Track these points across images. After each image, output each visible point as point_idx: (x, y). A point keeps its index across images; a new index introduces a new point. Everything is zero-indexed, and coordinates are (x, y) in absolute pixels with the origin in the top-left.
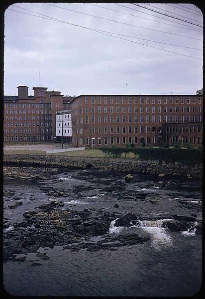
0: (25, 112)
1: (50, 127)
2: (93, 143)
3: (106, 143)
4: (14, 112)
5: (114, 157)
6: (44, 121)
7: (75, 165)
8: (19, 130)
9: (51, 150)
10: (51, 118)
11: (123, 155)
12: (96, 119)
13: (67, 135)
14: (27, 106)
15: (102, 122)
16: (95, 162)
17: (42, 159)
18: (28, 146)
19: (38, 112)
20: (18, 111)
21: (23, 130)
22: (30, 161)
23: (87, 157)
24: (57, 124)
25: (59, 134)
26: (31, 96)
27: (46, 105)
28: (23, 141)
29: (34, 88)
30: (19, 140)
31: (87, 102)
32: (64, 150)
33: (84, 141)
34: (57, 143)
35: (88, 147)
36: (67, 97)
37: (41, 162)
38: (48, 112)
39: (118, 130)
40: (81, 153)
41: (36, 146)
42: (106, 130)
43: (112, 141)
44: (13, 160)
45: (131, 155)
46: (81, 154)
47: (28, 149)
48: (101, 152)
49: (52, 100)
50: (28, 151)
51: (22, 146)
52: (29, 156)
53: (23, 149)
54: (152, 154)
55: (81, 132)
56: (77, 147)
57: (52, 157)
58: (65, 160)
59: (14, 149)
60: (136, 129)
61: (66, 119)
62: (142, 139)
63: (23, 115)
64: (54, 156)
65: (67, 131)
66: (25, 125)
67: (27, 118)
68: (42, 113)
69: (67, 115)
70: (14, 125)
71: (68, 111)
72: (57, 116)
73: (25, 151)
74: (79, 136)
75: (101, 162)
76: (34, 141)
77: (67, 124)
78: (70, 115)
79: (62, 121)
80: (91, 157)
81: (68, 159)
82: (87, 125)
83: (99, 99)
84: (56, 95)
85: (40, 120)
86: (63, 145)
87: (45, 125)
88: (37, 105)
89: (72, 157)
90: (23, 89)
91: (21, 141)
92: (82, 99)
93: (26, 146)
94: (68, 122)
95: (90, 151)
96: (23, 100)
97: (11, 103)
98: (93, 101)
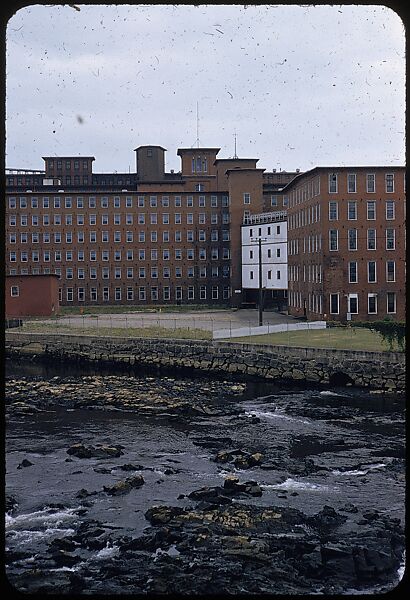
0: (154, 219)
1: (225, 263)
2: (353, 310)
3: (391, 309)
4: (124, 220)
6: (209, 246)
7: (297, 374)
8: (136, 270)
9: (226, 328)
10: (229, 236)
12: (362, 239)
13: (273, 284)
14: (160, 202)
15: (381, 247)
16: (357, 367)
17: (200, 354)
18: (160, 316)
19: (190, 219)
20: (136, 218)
21: (148, 270)
22: (165, 360)
23: (334, 351)
24: (245, 252)
25: (250, 283)
26: (172, 175)
27: (215, 200)
28: (148, 302)
29: (181, 152)
30: (136, 297)
31: (333, 189)
32: (264, 329)
33: (325, 301)
34: (245, 307)
35: (337, 322)
36: (274, 174)
37: (197, 364)
38: (220, 218)
40: (316, 338)
41: (183, 316)
42: (391, 271)
44: (119, 356)
46: (314, 341)
47: (162, 324)
48: (378, 336)
49: (231, 184)
50: (162, 331)
51: (145, 316)
52: (161, 346)
53: (147, 324)
55: (315, 276)
56: (304, 319)
57: (230, 350)
58: (266, 360)
59: (122, 324)
61: (271, 238)
63: (148, 229)
64: (236, 347)
65: (274, 275)
66: (154, 256)
67: (160, 236)
68: (203, 220)
69: (273, 227)
70: (124, 255)
71: (278, 214)
72: (245, 231)
73: (152, 329)
74: (310, 290)
75: (377, 367)
76: (179, 303)
77: (274, 253)
78: (284, 226)
79: (260, 245)
80: (346, 352)
81: (275, 356)
82: (335, 255)
83: (371, 177)
84: (244, 168)
85: (197, 240)
86: (261, 314)
87: (209, 256)
88: (190, 199)
89: (287, 351)
90: (150, 155)
91: (143, 302)
92: (318, 179)
93: (154, 316)
94: (277, 246)
95: (341, 332)
96: (150, 183)
97: (117, 194)
98: (352, 186)
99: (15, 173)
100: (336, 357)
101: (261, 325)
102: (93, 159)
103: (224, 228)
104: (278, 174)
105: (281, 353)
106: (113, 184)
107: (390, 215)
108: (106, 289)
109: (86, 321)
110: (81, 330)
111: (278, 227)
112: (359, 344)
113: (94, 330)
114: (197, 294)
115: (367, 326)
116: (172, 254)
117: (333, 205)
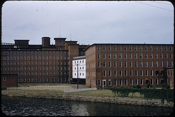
0: (47, 58)
1: (67, 71)
2: (104, 84)
3: (115, 84)
4: (38, 58)
5: (122, 96)
6: (63, 66)
8: (41, 73)
9: (68, 90)
10: (69, 63)
11: (131, 94)
12: (107, 64)
13: (81, 77)
14: (49, 53)
15: (112, 66)
17: (60, 97)
18: (48, 87)
19: (57, 58)
20: (41, 58)
21: (45, 73)
24: (73, 68)
25: (75, 77)
26: (52, 45)
27: (65, 52)
28: (45, 82)
29: (55, 39)
30: (41, 81)
31: (99, 50)
33: (96, 82)
34: (73, 84)
35: (100, 88)
36: (82, 46)
38: (66, 58)
39: (126, 73)
40: (94, 93)
41: (55, 86)
42: (115, 73)
45: (137, 94)
47: (49, 89)
48: (111, 92)
50: (48, 91)
51: (44, 86)
52: (49, 95)
53: (44, 89)
54: (156, 94)
55: (93, 74)
56: (90, 87)
59: (37, 89)
60: (141, 72)
61: (81, 64)
62: (147, 81)
63: (45, 61)
64: (70, 95)
65: (82, 74)
66: (47, 69)
67: (48, 63)
68: (61, 58)
70: (38, 68)
71: (83, 57)
73: (46, 90)
74: (92, 79)
75: (111, 101)
76: (54, 82)
77: (82, 68)
78: (85, 60)
79: (78, 66)
80: (102, 96)
81: (82, 98)
82: (99, 69)
83: (109, 47)
84: (73, 43)
85: (59, 64)
86: (78, 86)
87: (63, 68)
88: (57, 52)
89: (85, 96)
90: (46, 39)
91: (43, 82)
92: (94, 47)
93: (47, 86)
94: (83, 66)
95: (101, 91)
96: (46, 48)
97: (36, 51)
98: (104, 49)
99: (6, 44)
100: (99, 98)
101: (78, 89)
102: (29, 40)
103: (67, 61)
105: (83, 97)
106: (35, 48)
107: (115, 57)
108: (32, 78)
109: (26, 88)
110: (24, 91)
111: (83, 61)
112: (106, 94)
113: (28, 90)
114: (59, 80)
115: (108, 89)
116: (52, 68)
117: (99, 54)
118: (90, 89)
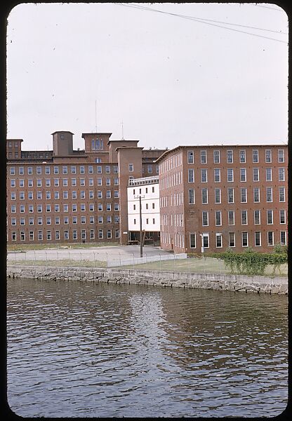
0: (65, 183)
1: (115, 213)
2: (206, 245)
3: (232, 244)
4: (44, 183)
5: (249, 274)
6: (104, 202)
8: (53, 219)
9: (117, 259)
10: (118, 194)
11: (269, 268)
12: (211, 196)
13: (150, 228)
14: (69, 170)
15: (224, 201)
16: (209, 285)
17: (99, 277)
18: (70, 252)
19: (91, 182)
20: (52, 182)
21: (62, 219)
23: (193, 274)
24: (130, 205)
25: (133, 227)
26: (78, 152)
27: (109, 168)
28: (62, 241)
29: (84, 136)
30: (53, 238)
31: (191, 161)
32: (145, 259)
33: (186, 239)
34: (131, 244)
35: (195, 253)
36: (150, 151)
38: (112, 182)
39: (257, 217)
40: (180, 265)
41: (87, 251)
42: (231, 217)
43: (245, 240)
46: (179, 267)
47: (71, 257)
48: (222, 263)
49: (119, 158)
50: (71, 262)
51: (59, 251)
52: (71, 272)
53: (61, 257)
55: (179, 221)
56: (172, 252)
57: (120, 275)
58: (146, 281)
59: (44, 258)
61: (148, 196)
63: (62, 189)
64: (124, 272)
65: (151, 221)
66: (66, 209)
67: (70, 195)
68: (100, 183)
69: (150, 187)
70: (44, 208)
71: (152, 179)
73: (65, 261)
74: (176, 231)
75: (223, 285)
76: (84, 242)
77: (150, 206)
78: (157, 186)
79: (140, 201)
80: (201, 275)
81: (151, 278)
82: (192, 207)
83: (217, 153)
84: (129, 147)
85: (96, 197)
86: (141, 249)
87: (105, 208)
88: (91, 168)
89: (160, 275)
90: (62, 137)
91: (58, 242)
92: (180, 156)
93: (66, 251)
94: (153, 201)
95: (197, 261)
96: (63, 158)
97: (39, 165)
98: (204, 158)
100: (194, 279)
101: (142, 256)
102: (22, 140)
103: (114, 189)
104: (152, 151)
105: (155, 276)
106: (36, 158)
107: (230, 179)
108: (31, 233)
109: (17, 255)
111: (153, 188)
112: (210, 269)
113: (23, 261)
114: (96, 235)
115: (214, 256)
116: (79, 208)
117: (191, 172)
118: (172, 257)
